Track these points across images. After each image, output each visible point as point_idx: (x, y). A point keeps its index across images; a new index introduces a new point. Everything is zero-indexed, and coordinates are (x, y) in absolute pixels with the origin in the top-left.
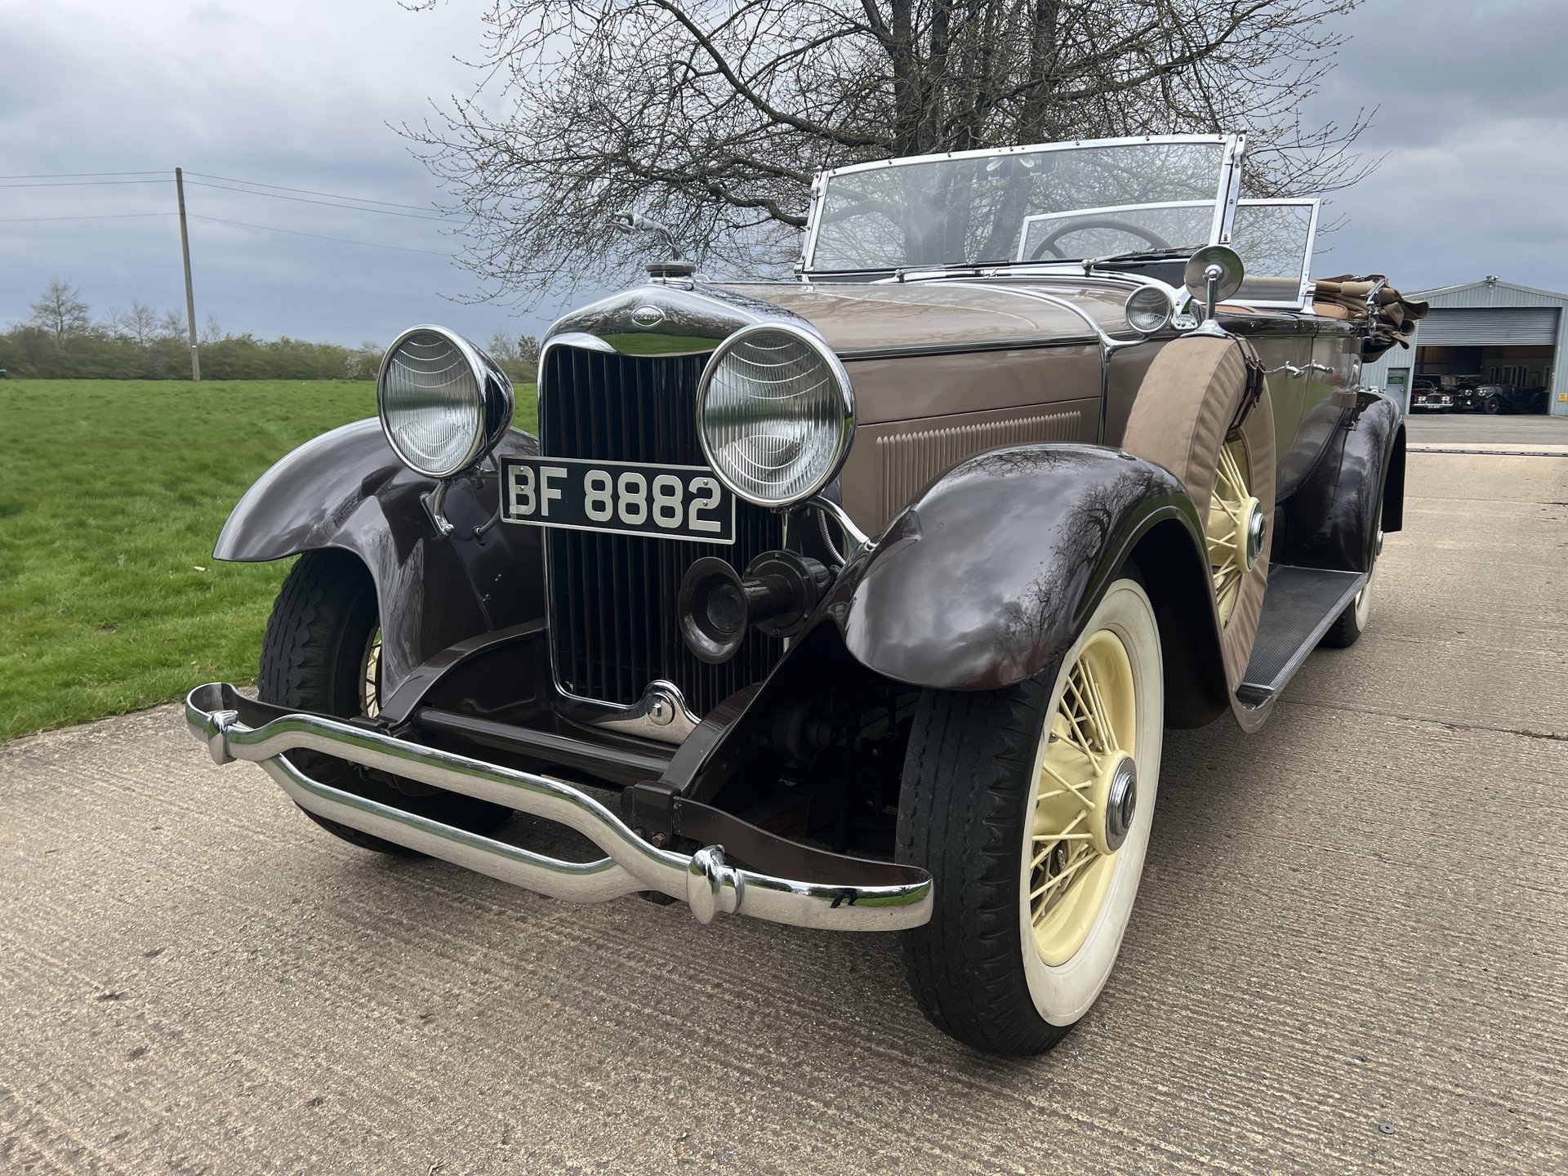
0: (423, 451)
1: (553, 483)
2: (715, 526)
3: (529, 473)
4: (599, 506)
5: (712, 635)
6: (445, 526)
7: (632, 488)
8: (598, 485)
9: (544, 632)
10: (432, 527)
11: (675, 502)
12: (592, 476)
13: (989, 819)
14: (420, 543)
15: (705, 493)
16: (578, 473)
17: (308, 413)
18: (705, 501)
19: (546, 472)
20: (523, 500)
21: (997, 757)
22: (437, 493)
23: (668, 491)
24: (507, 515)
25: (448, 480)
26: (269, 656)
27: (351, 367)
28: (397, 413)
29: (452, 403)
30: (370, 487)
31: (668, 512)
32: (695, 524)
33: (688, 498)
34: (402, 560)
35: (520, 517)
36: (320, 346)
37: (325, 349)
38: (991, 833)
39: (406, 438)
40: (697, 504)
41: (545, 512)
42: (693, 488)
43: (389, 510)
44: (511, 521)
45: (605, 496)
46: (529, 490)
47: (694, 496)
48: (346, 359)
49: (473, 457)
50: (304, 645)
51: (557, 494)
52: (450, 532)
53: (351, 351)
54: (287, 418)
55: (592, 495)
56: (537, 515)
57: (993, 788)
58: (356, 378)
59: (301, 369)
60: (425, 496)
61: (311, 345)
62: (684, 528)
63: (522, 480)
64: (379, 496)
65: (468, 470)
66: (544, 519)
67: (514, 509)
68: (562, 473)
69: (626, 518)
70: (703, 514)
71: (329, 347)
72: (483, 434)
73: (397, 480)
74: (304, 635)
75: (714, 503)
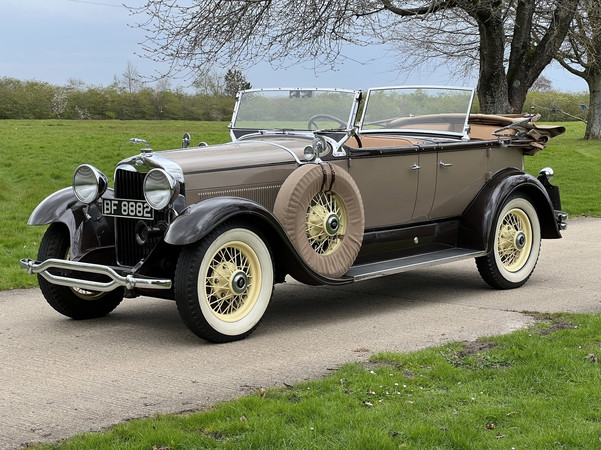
0: (83, 196)
1: (115, 205)
2: (149, 215)
3: (109, 202)
4: (125, 211)
5: (142, 239)
6: (89, 217)
7: (132, 206)
8: (125, 205)
9: (115, 247)
10: (85, 218)
11: (141, 209)
12: (123, 203)
13: (189, 274)
14: (82, 223)
15: (147, 207)
16: (120, 202)
17: (24, 160)
19: (113, 202)
20: (107, 209)
21: (192, 261)
22: (87, 208)
23: (140, 207)
24: (104, 214)
25: (89, 204)
26: (40, 253)
27: (58, 103)
28: (77, 187)
29: (91, 184)
30: (69, 206)
31: (140, 212)
32: (145, 215)
33: (144, 208)
34: (77, 227)
35: (107, 214)
36: (28, 83)
37: (32, 86)
38: (190, 277)
39: (79, 193)
40: (146, 210)
41: (113, 213)
42: (145, 206)
43: (74, 213)
44: (105, 215)
45: (126, 208)
46: (109, 207)
48: (53, 96)
49: (96, 198)
50: (50, 249)
51: (115, 208)
52: (90, 219)
53: (58, 88)
54: (10, 165)
55: (123, 208)
56: (111, 213)
57: (190, 268)
58: (62, 116)
59: (9, 106)
60: (84, 209)
61: (18, 82)
62: (143, 216)
63: (107, 204)
64: (72, 209)
65: (95, 201)
66: (113, 214)
67: (105, 212)
68: (117, 202)
69: (131, 214)
70: (147, 212)
71: (36, 84)
72: (98, 192)
73: (77, 205)
74: (50, 247)
75: (149, 210)
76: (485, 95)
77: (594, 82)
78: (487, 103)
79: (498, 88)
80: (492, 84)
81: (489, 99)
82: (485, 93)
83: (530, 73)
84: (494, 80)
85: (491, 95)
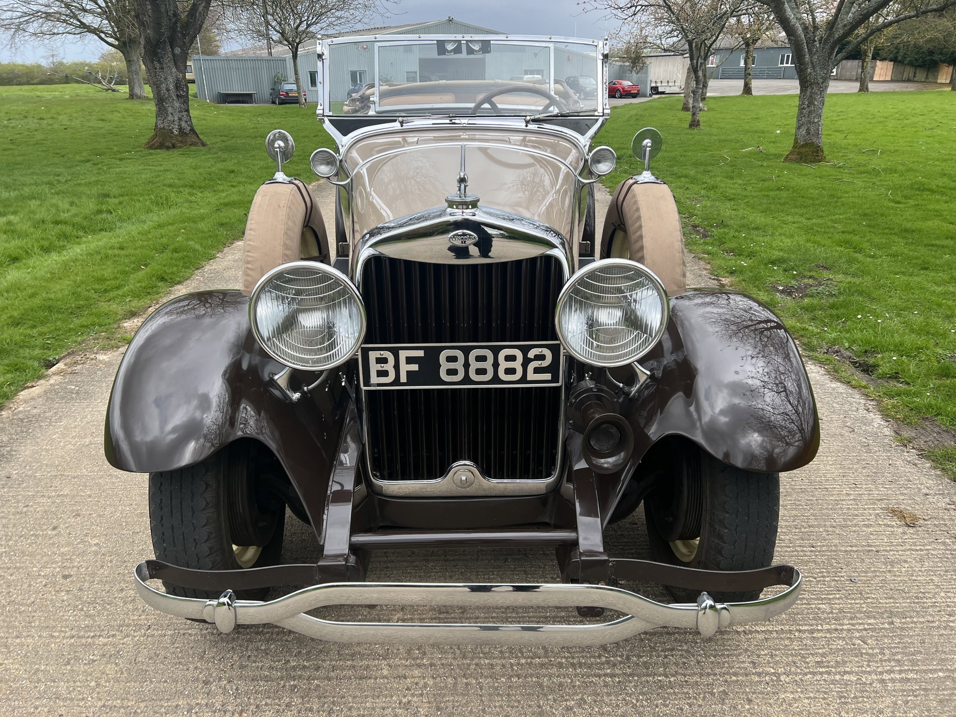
1: (410, 360)
2: (548, 376)
3: (389, 355)
4: (452, 372)
7: (481, 358)
8: (452, 359)
11: (517, 365)
12: (443, 356)
15: (540, 357)
16: (434, 352)
18: (540, 362)
19: (403, 354)
20: (382, 374)
23: (510, 358)
24: (368, 385)
31: (510, 371)
32: (532, 377)
33: (526, 362)
35: (379, 385)
40: (533, 365)
41: (403, 379)
42: (531, 355)
44: (371, 387)
45: (457, 365)
46: (389, 367)
47: (531, 360)
51: (415, 367)
55: (445, 366)
56: (397, 381)
62: (524, 379)
63: (382, 360)
66: (403, 385)
67: (374, 379)
68: (421, 353)
69: (476, 378)
70: (537, 370)
75: (546, 363)
76: (152, 61)
77: (128, 53)
78: (156, 68)
79: (165, 55)
80: (159, 51)
81: (157, 65)
82: (152, 59)
83: (187, 40)
84: (161, 46)
85: (159, 61)
